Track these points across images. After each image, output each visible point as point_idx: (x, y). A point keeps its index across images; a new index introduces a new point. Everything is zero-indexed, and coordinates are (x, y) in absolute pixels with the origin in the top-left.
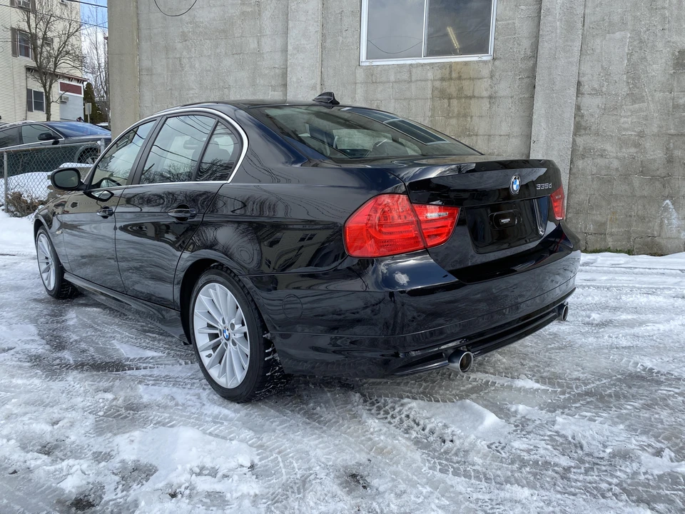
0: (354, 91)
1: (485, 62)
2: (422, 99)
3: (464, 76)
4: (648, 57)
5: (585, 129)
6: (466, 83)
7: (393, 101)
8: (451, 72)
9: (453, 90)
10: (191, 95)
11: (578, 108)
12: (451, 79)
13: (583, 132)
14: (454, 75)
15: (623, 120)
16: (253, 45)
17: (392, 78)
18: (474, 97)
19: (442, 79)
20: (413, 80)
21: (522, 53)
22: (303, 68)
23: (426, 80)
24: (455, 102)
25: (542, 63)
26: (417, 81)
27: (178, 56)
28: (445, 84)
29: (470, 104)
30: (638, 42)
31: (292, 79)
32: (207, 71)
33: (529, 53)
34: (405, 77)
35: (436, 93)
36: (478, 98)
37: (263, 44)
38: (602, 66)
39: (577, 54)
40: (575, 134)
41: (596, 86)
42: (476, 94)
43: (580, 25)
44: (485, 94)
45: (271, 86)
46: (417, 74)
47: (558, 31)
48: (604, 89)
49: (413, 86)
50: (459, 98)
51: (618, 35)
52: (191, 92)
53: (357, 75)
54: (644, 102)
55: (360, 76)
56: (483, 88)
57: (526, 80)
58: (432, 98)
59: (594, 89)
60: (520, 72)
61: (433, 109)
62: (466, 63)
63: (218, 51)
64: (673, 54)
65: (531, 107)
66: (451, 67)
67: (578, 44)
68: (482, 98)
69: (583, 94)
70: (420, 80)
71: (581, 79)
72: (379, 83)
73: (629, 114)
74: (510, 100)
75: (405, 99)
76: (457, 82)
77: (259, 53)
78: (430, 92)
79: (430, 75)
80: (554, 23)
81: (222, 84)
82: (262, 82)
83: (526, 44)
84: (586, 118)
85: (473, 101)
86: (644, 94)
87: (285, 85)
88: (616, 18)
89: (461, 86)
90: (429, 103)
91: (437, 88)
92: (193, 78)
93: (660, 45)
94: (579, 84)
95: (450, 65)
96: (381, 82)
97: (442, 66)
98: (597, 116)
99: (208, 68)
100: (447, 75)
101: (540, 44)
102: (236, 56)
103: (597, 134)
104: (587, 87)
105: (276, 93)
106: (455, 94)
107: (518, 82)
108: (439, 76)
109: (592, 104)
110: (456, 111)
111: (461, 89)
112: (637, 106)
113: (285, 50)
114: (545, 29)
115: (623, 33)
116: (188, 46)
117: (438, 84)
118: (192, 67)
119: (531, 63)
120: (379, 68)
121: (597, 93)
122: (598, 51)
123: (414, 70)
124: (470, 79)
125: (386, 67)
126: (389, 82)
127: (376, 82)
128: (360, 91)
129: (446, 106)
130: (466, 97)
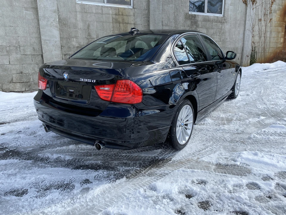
0: (76, 16)
1: (130, 9)
2: (108, 22)
3: (124, 14)
4: (179, 14)
6: (125, 17)
7: (95, 22)
8: (119, 11)
9: (120, 20)
12: (119, 15)
14: (120, 13)
17: (94, 11)
18: (129, 23)
19: (116, 14)
20: (104, 13)
21: (144, 7)
23: (109, 14)
24: (121, 25)
25: (152, 12)
28: (117, 17)
30: (176, 9)
31: (40, 5)
33: (146, 8)
34: (100, 11)
35: (114, 20)
38: (167, 16)
41: (166, 23)
42: (129, 22)
44: (133, 22)
45: (25, 8)
46: (105, 11)
48: (168, 24)
49: (104, 16)
50: (123, 23)
51: (171, 5)
53: (77, 8)
55: (78, 9)
56: (131, 20)
57: (146, 18)
58: (113, 23)
59: (166, 24)
60: (144, 15)
61: (113, 27)
62: (124, 9)
64: (184, 14)
66: (119, 9)
67: (161, 7)
68: (131, 24)
69: (163, 25)
70: (106, 14)
74: (141, 26)
75: (101, 22)
76: (122, 16)
78: (111, 20)
79: (111, 12)
82: (17, 4)
83: (145, 4)
85: (128, 25)
87: (34, 8)
89: (123, 18)
90: (111, 24)
91: (114, 18)
93: (181, 11)
94: (162, 21)
95: (119, 8)
96: (89, 13)
97: (115, 9)
100: (118, 13)
101: (150, 5)
104: (164, 23)
105: (28, 12)
106: (121, 22)
107: (143, 19)
108: (114, 13)
110: (123, 28)
111: (123, 20)
117: (114, 16)
119: (146, 12)
120: (87, 6)
122: (166, 10)
123: (104, 9)
124: (126, 15)
125: (91, 6)
126: (93, 13)
127: (87, 13)
128: (79, 16)
129: (118, 26)
130: (126, 23)
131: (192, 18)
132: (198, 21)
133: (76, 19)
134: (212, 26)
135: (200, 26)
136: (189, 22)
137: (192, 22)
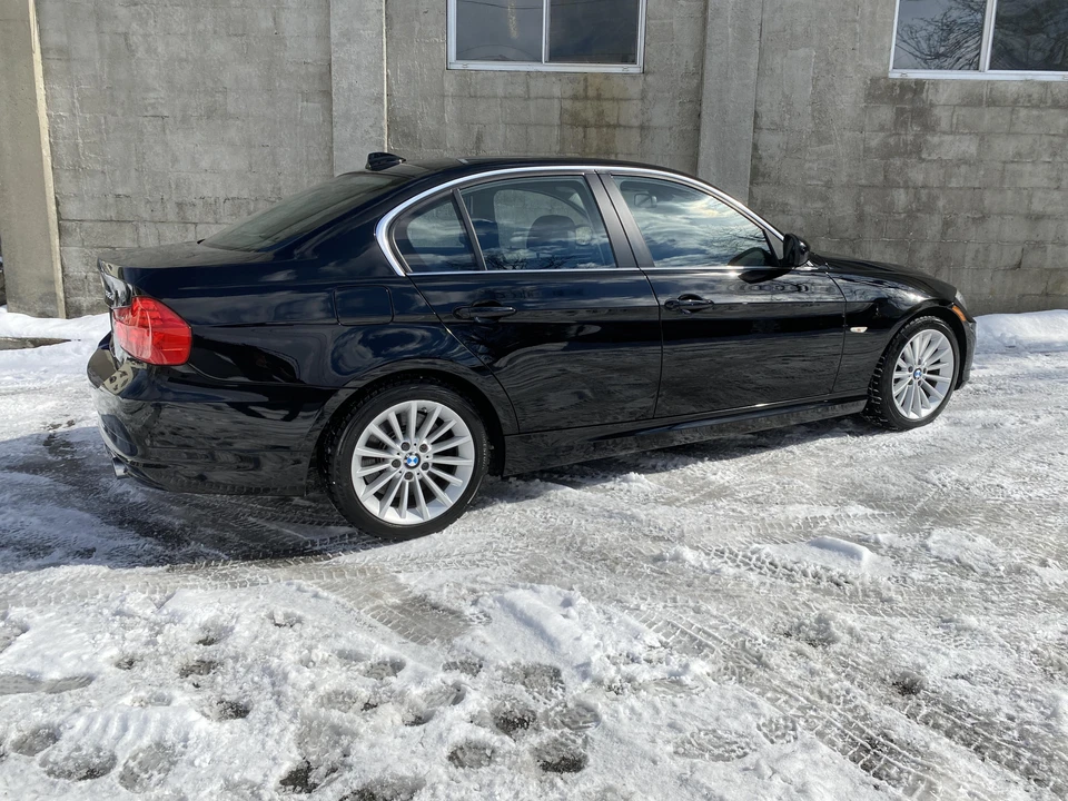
0: (442, 109)
1: (633, 76)
2: (546, 125)
3: (605, 95)
4: (836, 85)
5: (764, 176)
6: (607, 105)
7: (502, 126)
8: (586, 87)
9: (589, 115)
10: (153, 101)
11: (755, 147)
12: (586, 98)
13: (761, 179)
14: (591, 93)
15: (807, 165)
16: (266, 24)
17: (500, 92)
18: (620, 126)
19: (575, 98)
20: (532, 95)
21: (683, 67)
22: (358, 67)
23: (551, 98)
24: (592, 132)
25: (711, 83)
26: (536, 98)
27: (121, 29)
28: (579, 105)
29: (614, 136)
30: (825, 63)
31: (340, 83)
32: (181, 60)
33: (691, 68)
34: (520, 91)
35: (566, 116)
36: (625, 127)
37: (283, 21)
38: (783, 93)
39: (753, 75)
40: (751, 183)
41: (777, 119)
42: (622, 123)
43: (756, 36)
44: (635, 122)
45: (302, 93)
46: (538, 87)
47: (730, 41)
48: (786, 124)
49: (532, 105)
50: (598, 126)
51: (802, 52)
52: (152, 95)
53: (446, 85)
54: (831, 142)
55: (450, 86)
56: (631, 113)
57: (688, 106)
58: (561, 125)
59: (774, 123)
60: (681, 94)
61: (562, 141)
62: (607, 76)
63: (201, 27)
64: (865, 83)
65: (696, 144)
66: (586, 80)
67: (754, 61)
68: (631, 127)
69: (761, 129)
70: (543, 98)
71: (759, 109)
72: (480, 97)
73: (815, 158)
74: (668, 133)
75: (521, 124)
76: (596, 103)
77: (277, 37)
78: (557, 117)
79: (557, 91)
80: (723, 31)
81: (210, 84)
82: (284, 85)
83: (688, 55)
84: (764, 161)
85: (617, 132)
86: (832, 132)
87: (327, 94)
88: (799, 29)
89: (600, 109)
90: (556, 132)
91: (567, 110)
92: (153, 71)
93: (849, 69)
94: (756, 115)
95: (586, 76)
96: (484, 97)
97: (574, 77)
98: (777, 159)
99: (183, 55)
100: (581, 91)
101: (708, 57)
102: (235, 39)
103: (778, 183)
104: (765, 119)
105: (310, 105)
106: (592, 121)
107: (677, 108)
108: (569, 93)
109: (772, 142)
110: (595, 144)
111: (601, 114)
112: (823, 148)
113: (324, 35)
114: (713, 37)
115: (807, 50)
116: (140, 14)
117: (568, 104)
118: (150, 50)
119: (695, 82)
120: (480, 76)
121: (776, 128)
122: (779, 71)
123: (532, 83)
124: (613, 99)
125: (490, 74)
126: (495, 97)
127: (475, 96)
128: (450, 108)
129: (581, 136)
130: (609, 126)
131: (902, 96)
132: (932, 105)
133: (441, 120)
134: (1012, 124)
135: (944, 125)
136: (885, 114)
137: (900, 112)
